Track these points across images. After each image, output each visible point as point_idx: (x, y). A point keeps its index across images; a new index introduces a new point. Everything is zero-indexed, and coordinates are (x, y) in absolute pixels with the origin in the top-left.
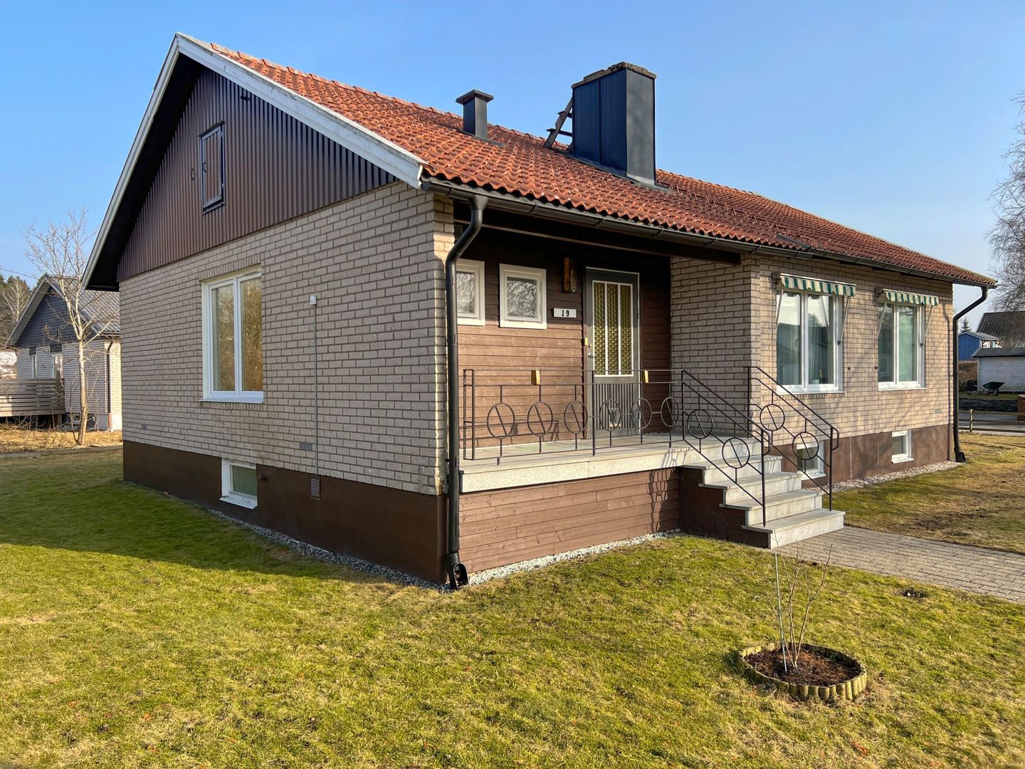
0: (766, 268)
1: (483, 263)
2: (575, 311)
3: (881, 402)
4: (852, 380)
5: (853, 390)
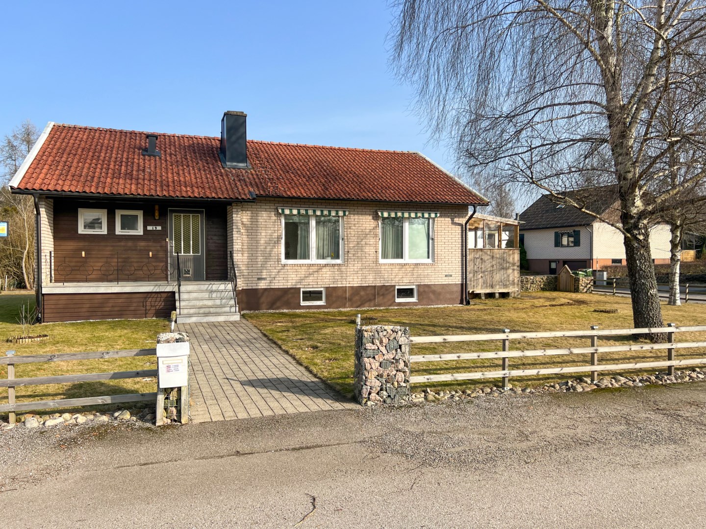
1: (106, 210)
2: (160, 227)
3: (383, 270)
4: (353, 258)
5: (353, 263)
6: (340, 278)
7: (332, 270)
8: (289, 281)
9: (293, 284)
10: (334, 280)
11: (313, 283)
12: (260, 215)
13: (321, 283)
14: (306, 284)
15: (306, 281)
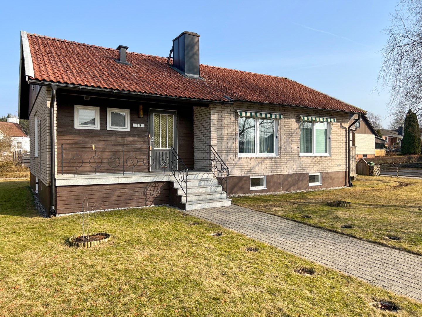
0: (232, 108)
1: (99, 108)
2: (144, 125)
3: (302, 161)
4: (283, 152)
5: (284, 156)
6: (275, 167)
7: (271, 162)
8: (243, 171)
9: (246, 173)
10: (271, 170)
11: (259, 172)
12: (224, 116)
13: (264, 172)
14: (253, 172)
15: (254, 170)
